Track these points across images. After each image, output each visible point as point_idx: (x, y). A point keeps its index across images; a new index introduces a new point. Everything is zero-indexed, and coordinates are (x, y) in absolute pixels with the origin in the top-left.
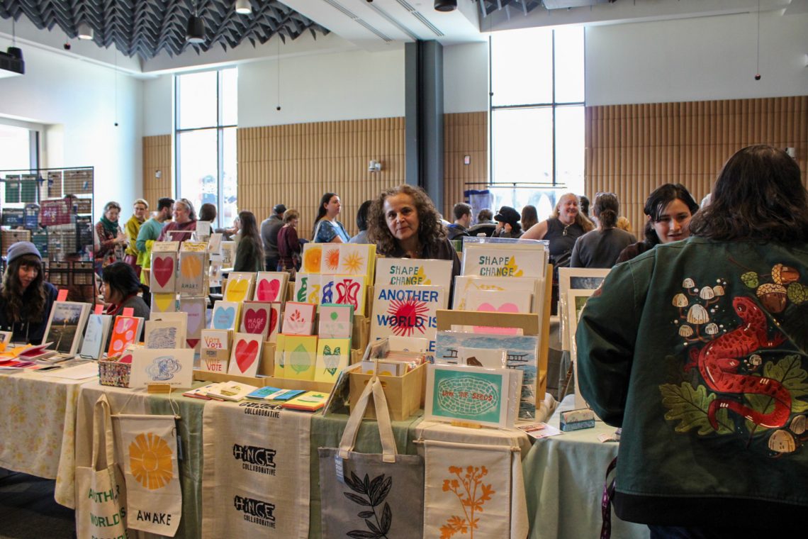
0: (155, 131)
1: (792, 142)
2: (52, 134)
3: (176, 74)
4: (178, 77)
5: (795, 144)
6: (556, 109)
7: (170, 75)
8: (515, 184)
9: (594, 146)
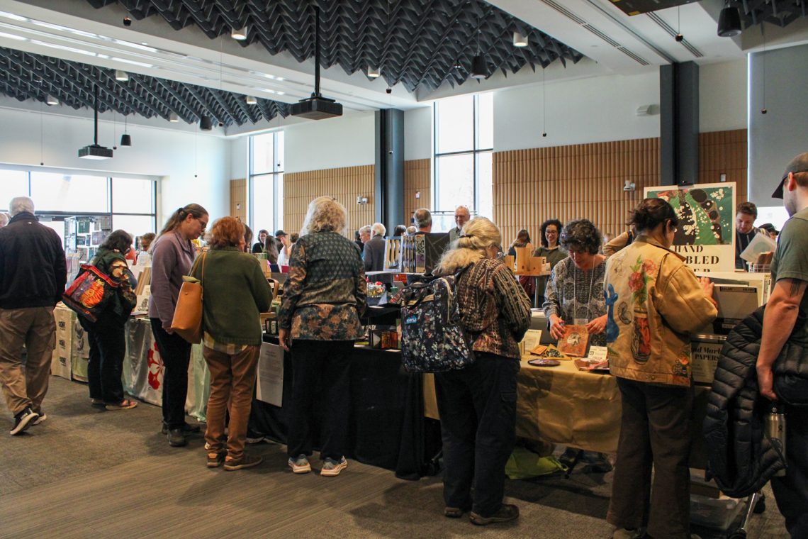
0: (237, 176)
1: (628, 176)
2: (164, 182)
3: (250, 135)
4: (252, 138)
5: (631, 177)
6: (477, 155)
7: (246, 136)
8: (443, 212)
9: (498, 182)
